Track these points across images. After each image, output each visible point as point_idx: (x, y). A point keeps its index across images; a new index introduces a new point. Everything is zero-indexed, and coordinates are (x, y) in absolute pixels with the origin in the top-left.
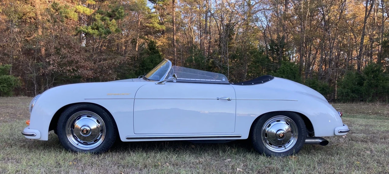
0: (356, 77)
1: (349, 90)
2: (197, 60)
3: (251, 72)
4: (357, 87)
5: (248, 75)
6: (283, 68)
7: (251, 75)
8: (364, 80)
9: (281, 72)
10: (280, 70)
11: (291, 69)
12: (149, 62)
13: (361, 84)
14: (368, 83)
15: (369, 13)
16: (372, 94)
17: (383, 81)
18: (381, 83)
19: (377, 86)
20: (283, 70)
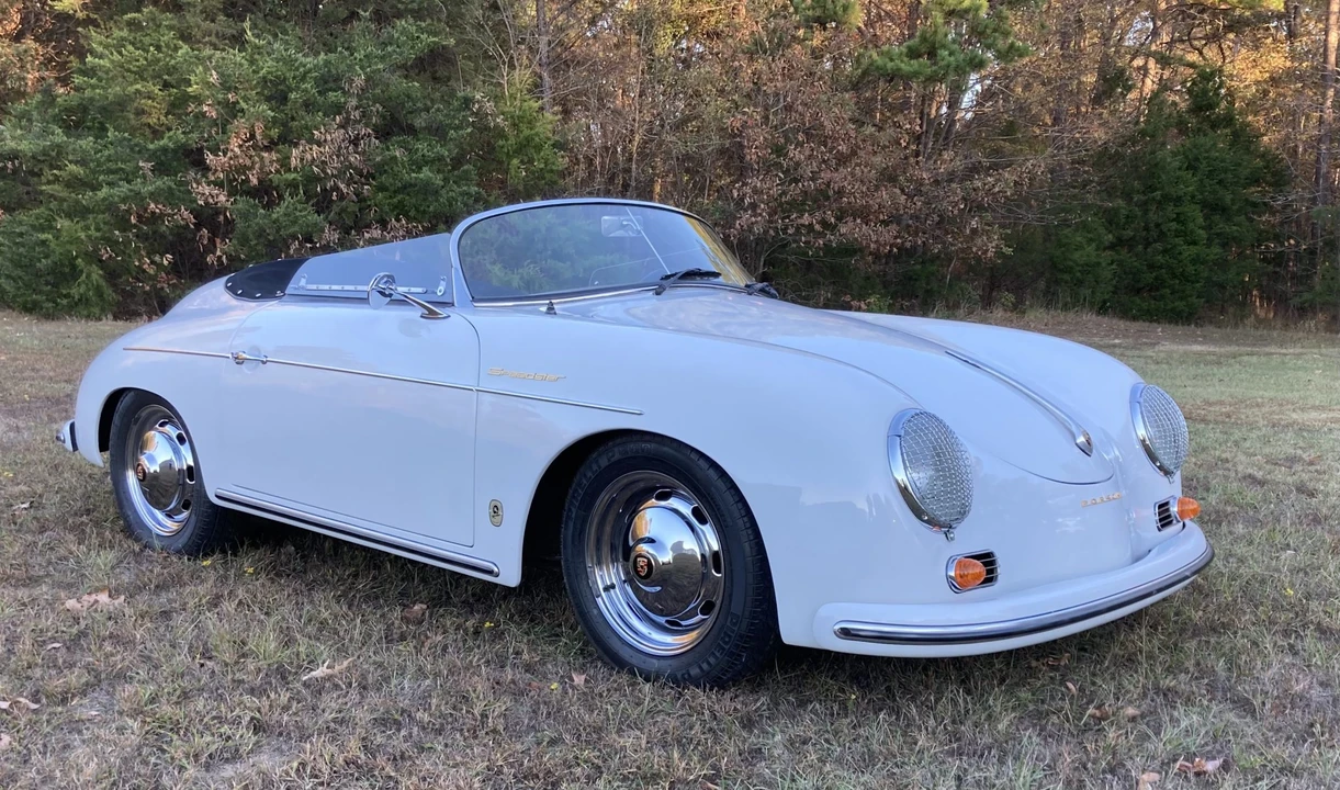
12: (1180, 169)
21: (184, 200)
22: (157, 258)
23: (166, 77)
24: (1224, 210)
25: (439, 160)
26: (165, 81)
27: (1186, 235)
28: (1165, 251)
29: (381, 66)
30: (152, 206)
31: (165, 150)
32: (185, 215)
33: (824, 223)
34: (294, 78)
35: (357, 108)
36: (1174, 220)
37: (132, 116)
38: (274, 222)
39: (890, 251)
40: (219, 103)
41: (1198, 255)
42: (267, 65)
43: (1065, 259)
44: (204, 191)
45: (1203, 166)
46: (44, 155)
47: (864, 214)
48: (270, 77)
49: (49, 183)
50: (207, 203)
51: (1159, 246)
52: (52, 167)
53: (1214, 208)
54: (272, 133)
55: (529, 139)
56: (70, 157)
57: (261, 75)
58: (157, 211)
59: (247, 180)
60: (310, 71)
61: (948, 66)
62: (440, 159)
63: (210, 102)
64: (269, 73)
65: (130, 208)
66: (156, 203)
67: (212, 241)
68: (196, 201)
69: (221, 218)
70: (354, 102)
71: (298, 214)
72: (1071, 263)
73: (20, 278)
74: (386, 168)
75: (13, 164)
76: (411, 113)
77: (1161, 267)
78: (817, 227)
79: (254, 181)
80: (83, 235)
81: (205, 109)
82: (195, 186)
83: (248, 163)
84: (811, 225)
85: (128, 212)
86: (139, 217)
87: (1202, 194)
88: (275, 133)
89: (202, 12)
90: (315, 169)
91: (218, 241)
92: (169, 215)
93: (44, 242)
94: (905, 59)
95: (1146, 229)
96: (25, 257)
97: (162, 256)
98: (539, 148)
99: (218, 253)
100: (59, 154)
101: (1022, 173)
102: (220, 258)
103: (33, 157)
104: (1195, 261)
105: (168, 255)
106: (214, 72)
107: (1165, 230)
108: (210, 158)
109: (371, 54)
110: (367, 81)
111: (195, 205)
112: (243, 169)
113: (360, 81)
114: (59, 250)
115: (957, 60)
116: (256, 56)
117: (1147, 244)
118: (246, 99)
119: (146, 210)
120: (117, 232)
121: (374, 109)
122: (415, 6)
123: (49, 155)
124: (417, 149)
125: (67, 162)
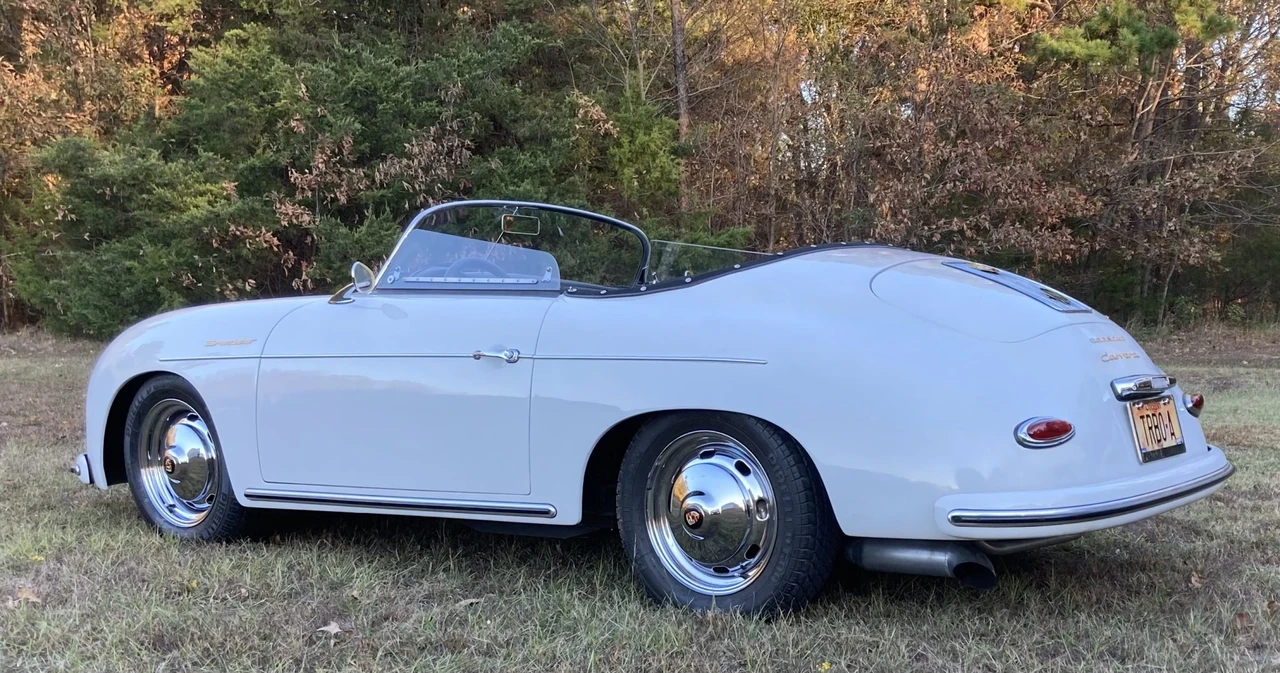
21: (267, 220)
22: (239, 284)
23: (262, 93)
25: (541, 171)
26: (261, 96)
29: (480, 72)
30: (233, 228)
31: (252, 169)
32: (267, 238)
33: (977, 228)
34: (385, 88)
35: (454, 118)
37: (227, 136)
38: (356, 242)
39: (1062, 259)
40: (309, 118)
42: (357, 76)
44: (289, 211)
46: (133, 179)
47: (1025, 218)
48: (359, 87)
49: (139, 208)
50: (291, 223)
52: (142, 191)
54: (362, 147)
55: (644, 147)
56: (158, 180)
57: (350, 86)
58: (238, 233)
59: (335, 200)
60: (402, 80)
61: (1130, 46)
62: (543, 170)
63: (298, 117)
64: (358, 83)
65: (212, 231)
66: (238, 225)
67: (298, 264)
68: (279, 222)
69: (309, 239)
70: (450, 111)
71: (383, 233)
73: (106, 307)
74: (484, 181)
75: (111, 190)
76: (515, 121)
78: (969, 233)
79: (343, 199)
80: (165, 261)
81: (293, 124)
82: (278, 206)
83: (336, 179)
84: (961, 232)
85: (210, 235)
86: (222, 241)
88: (365, 147)
89: (302, 24)
90: (405, 184)
91: (304, 264)
92: (250, 237)
93: (129, 270)
94: (1082, 41)
96: (113, 286)
97: (245, 281)
98: (654, 156)
99: (304, 277)
100: (148, 176)
101: (1228, 165)
102: (305, 281)
103: (124, 182)
105: (250, 281)
106: (303, 86)
108: (294, 175)
109: (470, 59)
110: (465, 87)
111: (278, 226)
112: (330, 187)
113: (456, 90)
114: (143, 277)
115: (1142, 40)
116: (347, 67)
118: (333, 112)
119: (227, 232)
120: (196, 257)
121: (473, 119)
122: (522, 6)
123: (138, 179)
124: (519, 160)
125: (154, 186)
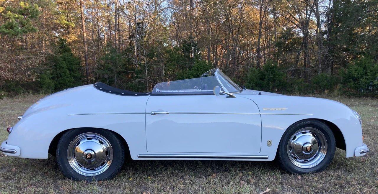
0: (259, 74)
1: (254, 85)
2: (114, 58)
3: (168, 70)
4: (260, 81)
5: (166, 73)
6: (197, 66)
7: (169, 73)
8: (265, 75)
9: (195, 69)
10: (194, 68)
11: (204, 67)
12: (62, 61)
13: (262, 79)
14: (268, 78)
15: (262, 19)
16: (271, 87)
17: (279, 76)
18: (278, 78)
19: (274, 81)
20: (197, 68)
24: (73, 70)
27: (66, 76)
28: (62, 80)
36: (63, 72)
39: (11, 80)
41: (69, 80)
43: (43, 82)
45: (67, 60)
51: (61, 78)
53: (70, 70)
72: (45, 83)
77: (61, 83)
87: (67, 66)
95: (57, 74)
104: (69, 82)
107: (62, 75)
117: (58, 78)
